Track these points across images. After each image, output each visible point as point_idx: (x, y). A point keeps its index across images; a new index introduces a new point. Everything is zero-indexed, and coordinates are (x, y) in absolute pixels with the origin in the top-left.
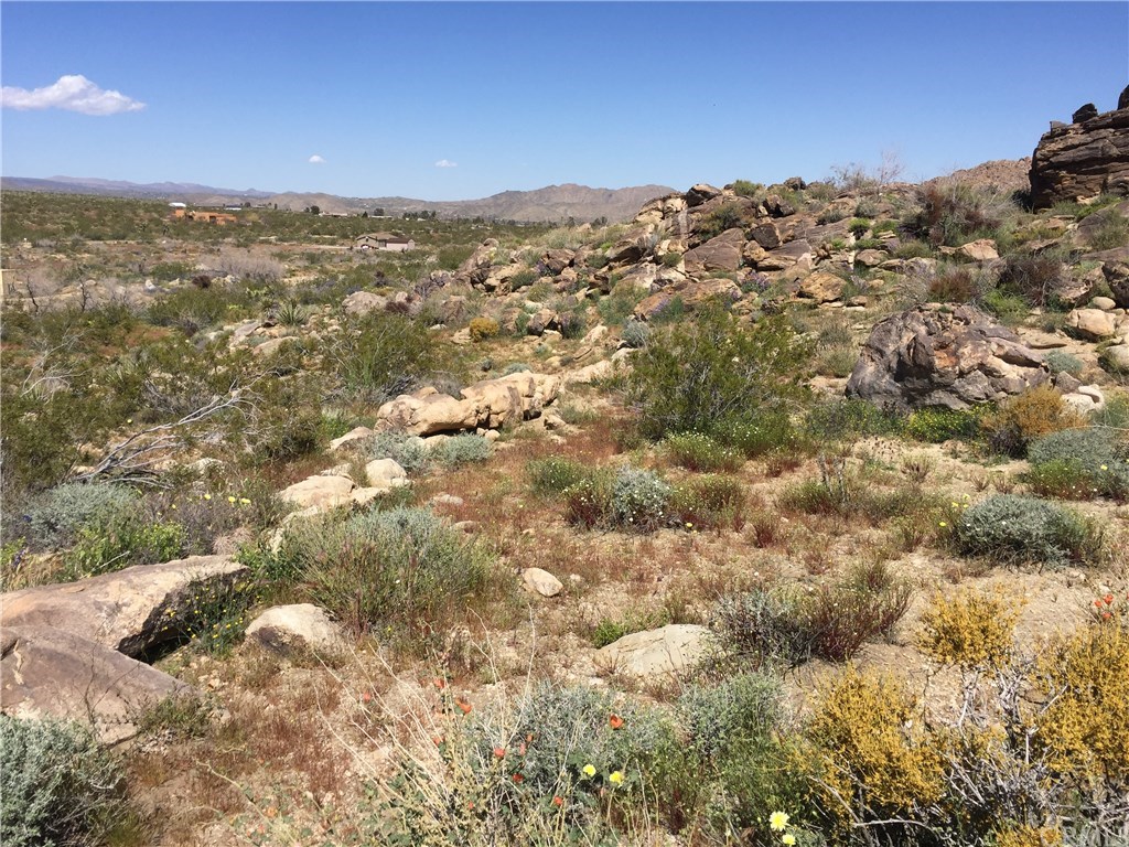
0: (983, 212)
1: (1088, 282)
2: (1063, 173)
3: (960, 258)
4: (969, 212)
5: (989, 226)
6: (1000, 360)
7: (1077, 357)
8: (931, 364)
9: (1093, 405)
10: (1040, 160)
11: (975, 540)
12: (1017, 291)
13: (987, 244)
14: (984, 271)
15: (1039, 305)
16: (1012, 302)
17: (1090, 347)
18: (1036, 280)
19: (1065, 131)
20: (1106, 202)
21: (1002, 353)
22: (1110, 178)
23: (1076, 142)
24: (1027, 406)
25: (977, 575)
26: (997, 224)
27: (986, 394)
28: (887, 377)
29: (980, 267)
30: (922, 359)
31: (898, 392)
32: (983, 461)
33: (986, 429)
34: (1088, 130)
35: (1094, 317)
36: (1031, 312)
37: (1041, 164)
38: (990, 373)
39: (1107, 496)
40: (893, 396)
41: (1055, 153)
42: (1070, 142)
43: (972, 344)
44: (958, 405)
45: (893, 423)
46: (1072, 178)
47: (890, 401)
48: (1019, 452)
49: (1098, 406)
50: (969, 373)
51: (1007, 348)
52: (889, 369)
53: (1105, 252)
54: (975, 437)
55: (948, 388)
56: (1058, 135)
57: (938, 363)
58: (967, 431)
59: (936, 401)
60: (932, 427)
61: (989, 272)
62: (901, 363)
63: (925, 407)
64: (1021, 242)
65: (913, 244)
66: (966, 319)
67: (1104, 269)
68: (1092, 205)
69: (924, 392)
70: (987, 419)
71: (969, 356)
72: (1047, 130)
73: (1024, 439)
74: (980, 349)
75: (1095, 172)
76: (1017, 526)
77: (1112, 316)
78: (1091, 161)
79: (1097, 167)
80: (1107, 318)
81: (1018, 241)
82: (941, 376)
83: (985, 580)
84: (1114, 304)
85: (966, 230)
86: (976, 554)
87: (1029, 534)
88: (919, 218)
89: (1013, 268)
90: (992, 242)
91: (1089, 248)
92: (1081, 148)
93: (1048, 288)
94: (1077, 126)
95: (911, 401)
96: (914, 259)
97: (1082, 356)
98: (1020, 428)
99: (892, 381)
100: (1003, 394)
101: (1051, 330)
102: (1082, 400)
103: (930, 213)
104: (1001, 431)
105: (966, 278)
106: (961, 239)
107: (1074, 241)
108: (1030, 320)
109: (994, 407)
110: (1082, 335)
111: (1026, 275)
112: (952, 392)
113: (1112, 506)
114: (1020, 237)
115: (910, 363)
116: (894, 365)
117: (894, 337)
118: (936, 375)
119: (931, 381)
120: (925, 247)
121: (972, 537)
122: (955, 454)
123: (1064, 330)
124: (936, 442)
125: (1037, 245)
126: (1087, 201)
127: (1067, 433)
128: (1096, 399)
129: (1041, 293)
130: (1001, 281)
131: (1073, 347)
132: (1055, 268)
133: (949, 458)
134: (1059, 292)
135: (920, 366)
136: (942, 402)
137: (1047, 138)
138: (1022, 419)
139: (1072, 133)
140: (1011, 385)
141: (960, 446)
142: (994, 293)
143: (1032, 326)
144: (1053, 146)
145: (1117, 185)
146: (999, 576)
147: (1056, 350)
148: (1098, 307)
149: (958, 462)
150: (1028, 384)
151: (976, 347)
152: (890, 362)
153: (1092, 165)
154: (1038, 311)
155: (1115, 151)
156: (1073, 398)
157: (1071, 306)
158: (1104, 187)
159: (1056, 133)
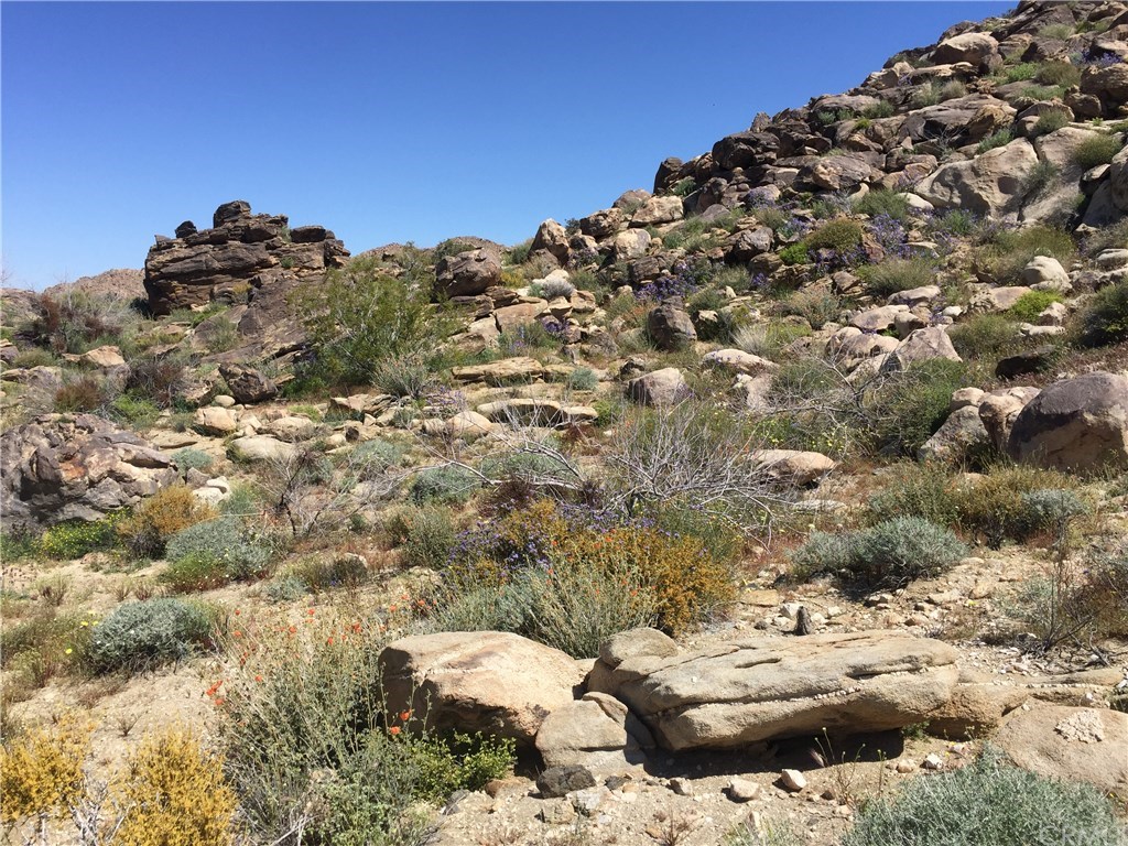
0: (104, 320)
1: (208, 383)
2: (175, 283)
3: (83, 364)
4: (88, 318)
5: (111, 332)
6: (129, 465)
7: (207, 453)
8: (58, 477)
9: (222, 496)
10: (151, 270)
11: (108, 656)
12: (144, 395)
13: (111, 350)
14: (110, 377)
15: (167, 406)
16: (142, 405)
17: (218, 441)
18: (161, 383)
19: (170, 245)
20: (215, 310)
21: (130, 458)
22: (216, 288)
23: (182, 255)
24: (161, 506)
25: (112, 693)
26: (119, 330)
27: (121, 501)
28: (12, 497)
29: (105, 373)
30: (47, 474)
31: (27, 511)
32: (125, 568)
33: (124, 536)
34: (190, 245)
35: (217, 414)
36: (160, 413)
37: (153, 274)
38: (120, 478)
39: (238, 579)
40: (21, 517)
41: (165, 265)
42: (176, 255)
43: (99, 452)
44: (93, 516)
45: (26, 546)
46: (184, 288)
47: (19, 523)
48: (157, 552)
49: (226, 496)
50: (100, 481)
51: (134, 453)
52: (12, 488)
53: (221, 355)
54: (115, 545)
55: (79, 500)
56: (165, 248)
57: (65, 476)
58: (105, 541)
59: (70, 515)
60: (69, 543)
61: (115, 377)
62: (24, 480)
63: (58, 523)
64: (145, 348)
65: (34, 352)
66: (90, 428)
67: (220, 370)
68: (205, 312)
69: (55, 508)
70: (124, 526)
71: (97, 465)
72: (153, 243)
73: (162, 538)
74: (107, 456)
75: (204, 283)
76: (147, 631)
77: (233, 412)
78: (198, 273)
79: (204, 278)
80: (228, 414)
81: (141, 347)
82: (71, 489)
83: (121, 696)
84: (233, 401)
85: (89, 337)
86: (110, 671)
87: (159, 637)
88: (36, 325)
89: (137, 373)
90: (116, 348)
91: (207, 352)
92: (188, 261)
93: (174, 390)
94: (180, 240)
95: (42, 519)
96: (36, 368)
97: (212, 451)
98: (156, 529)
99: (18, 501)
100: (137, 498)
101: (181, 429)
102: (210, 494)
103: (46, 320)
104: (139, 534)
105: (93, 386)
106: (85, 345)
107: (193, 344)
108: (160, 422)
109: (130, 511)
110: (210, 431)
111: (150, 379)
112: (85, 503)
113: (243, 587)
114: (142, 343)
115: (34, 479)
116: (17, 483)
117: (13, 453)
118: (65, 488)
119: (61, 495)
120: (47, 355)
121: (104, 653)
122: (96, 567)
123: (193, 428)
124: (75, 558)
125: (159, 350)
126: (201, 309)
127: (198, 527)
128: (223, 490)
129: (167, 396)
130: (128, 387)
131: (204, 444)
132: (177, 371)
133: (91, 572)
134: (185, 394)
135: (46, 481)
136: (77, 515)
137: (155, 250)
138: (158, 521)
139: (177, 247)
140: (143, 488)
141: (101, 557)
142: (122, 398)
143: (164, 427)
144: (162, 258)
145: (222, 294)
146: (136, 687)
147: (187, 448)
148: (220, 405)
149: (99, 575)
150: (159, 485)
151: (103, 455)
152: (12, 481)
153: (199, 276)
154: (167, 413)
155: (217, 265)
156: (203, 492)
157: (196, 406)
158: (212, 296)
159: (161, 247)
